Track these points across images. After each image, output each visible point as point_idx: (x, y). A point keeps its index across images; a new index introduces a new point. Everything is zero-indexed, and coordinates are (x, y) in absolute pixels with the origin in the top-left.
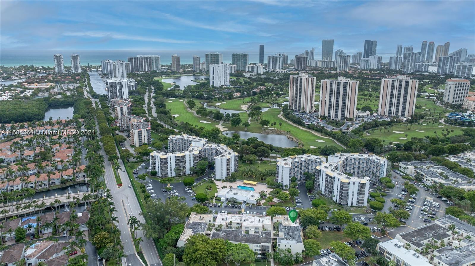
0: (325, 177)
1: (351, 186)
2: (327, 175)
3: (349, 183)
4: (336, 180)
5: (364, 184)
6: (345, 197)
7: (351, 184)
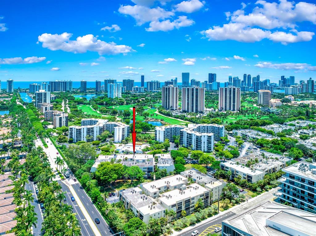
0: (186, 135)
1: (202, 138)
2: (188, 133)
3: (201, 136)
4: (193, 136)
5: (210, 137)
6: (199, 146)
7: (203, 137)
